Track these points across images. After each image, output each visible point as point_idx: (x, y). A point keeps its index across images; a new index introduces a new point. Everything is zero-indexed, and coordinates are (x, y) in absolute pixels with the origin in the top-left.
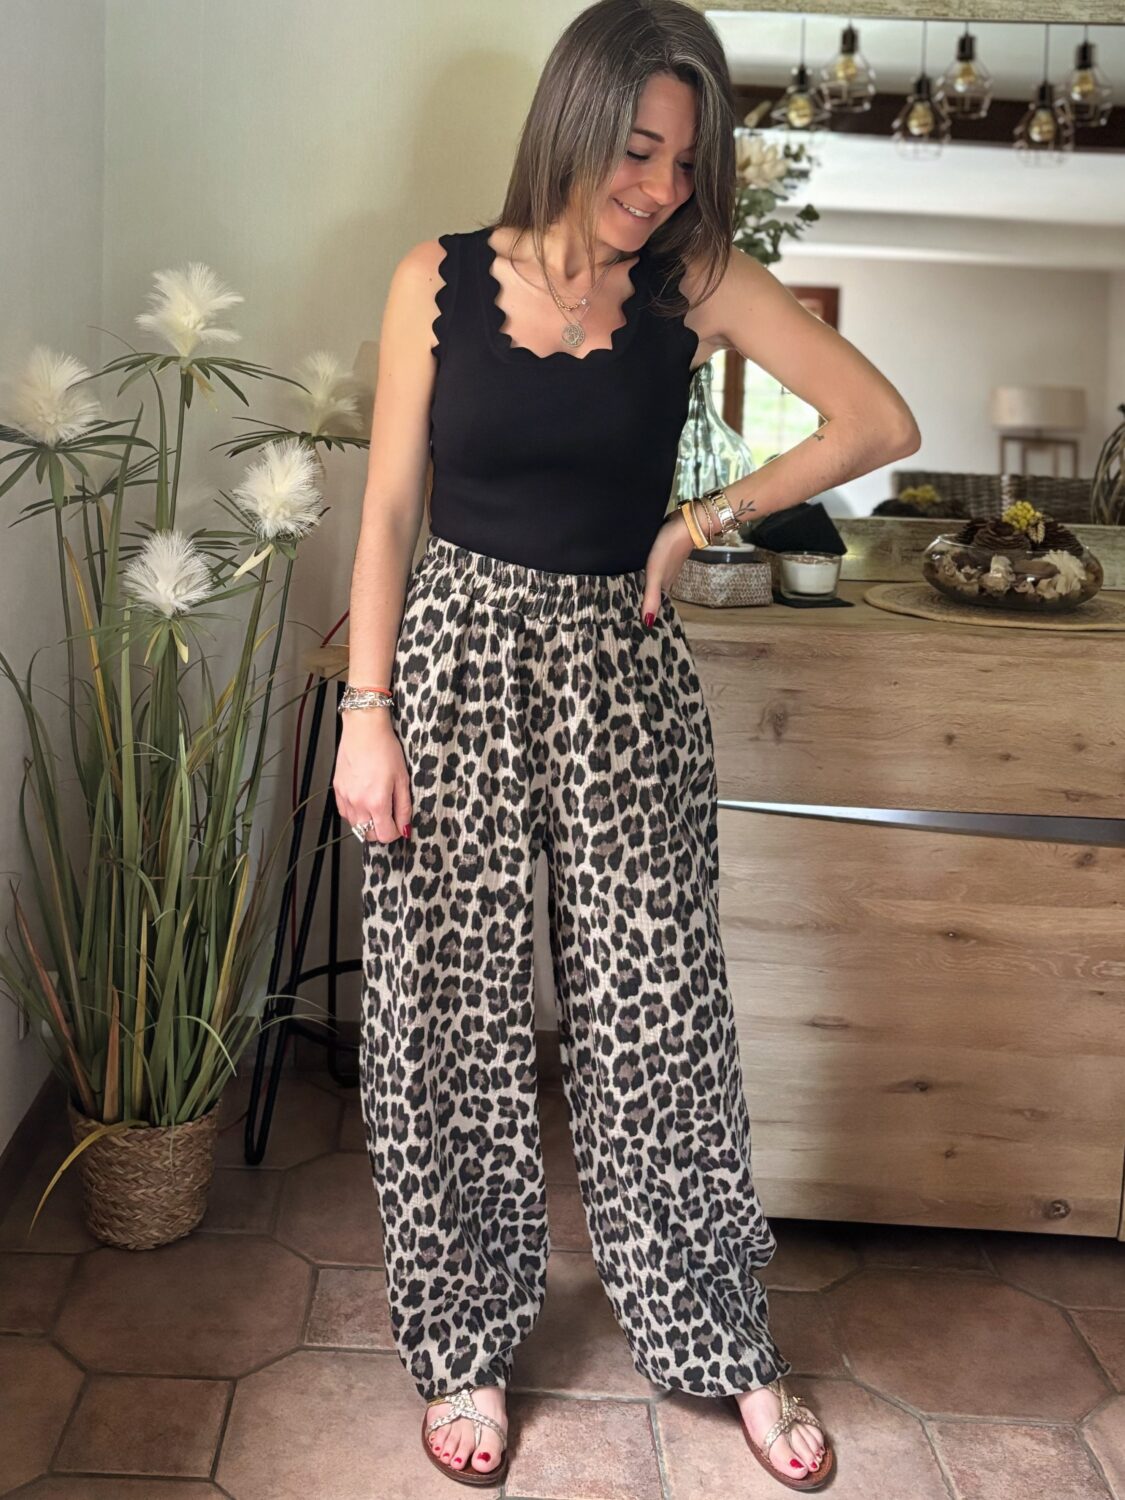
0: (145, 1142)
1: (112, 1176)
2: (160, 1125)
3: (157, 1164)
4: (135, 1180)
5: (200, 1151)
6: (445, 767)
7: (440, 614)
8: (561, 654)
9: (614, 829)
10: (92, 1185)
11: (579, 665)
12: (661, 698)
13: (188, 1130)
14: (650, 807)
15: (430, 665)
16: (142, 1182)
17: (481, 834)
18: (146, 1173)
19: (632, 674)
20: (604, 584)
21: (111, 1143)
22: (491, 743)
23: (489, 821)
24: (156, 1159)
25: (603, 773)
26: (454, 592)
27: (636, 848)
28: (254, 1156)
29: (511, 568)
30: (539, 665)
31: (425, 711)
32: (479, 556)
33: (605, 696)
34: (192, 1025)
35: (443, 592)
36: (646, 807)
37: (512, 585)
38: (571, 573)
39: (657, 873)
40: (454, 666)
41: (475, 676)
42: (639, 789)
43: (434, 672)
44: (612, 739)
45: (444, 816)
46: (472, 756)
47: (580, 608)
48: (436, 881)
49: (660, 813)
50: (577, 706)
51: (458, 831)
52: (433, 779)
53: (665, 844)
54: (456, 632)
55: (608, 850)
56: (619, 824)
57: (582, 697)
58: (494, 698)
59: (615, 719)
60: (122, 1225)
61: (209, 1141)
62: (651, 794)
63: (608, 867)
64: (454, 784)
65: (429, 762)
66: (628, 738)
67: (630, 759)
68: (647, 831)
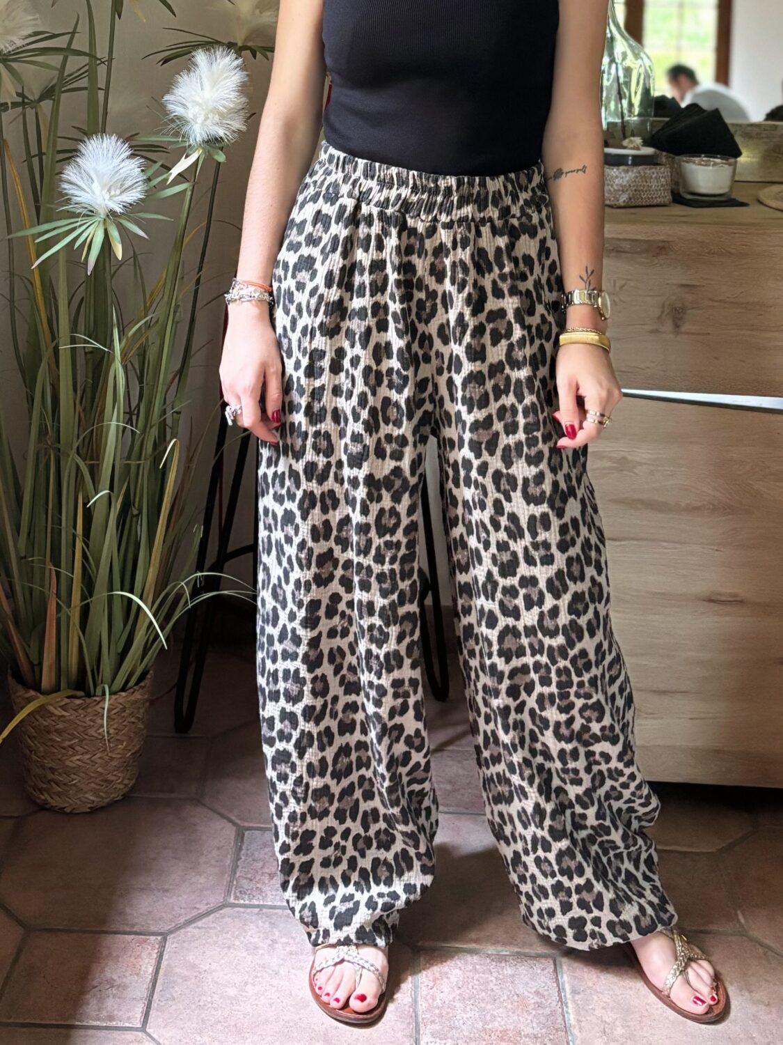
0: (80, 711)
1: (49, 744)
2: (94, 696)
3: (91, 732)
4: (72, 747)
5: (133, 720)
6: (332, 360)
7: (328, 217)
8: (440, 250)
9: (490, 417)
10: (31, 752)
11: (457, 261)
12: (534, 294)
13: (121, 701)
14: (524, 398)
15: (317, 265)
16: (78, 748)
17: (366, 423)
18: (81, 741)
19: (507, 270)
20: (483, 184)
21: (49, 712)
22: (375, 337)
23: (373, 412)
24: (91, 727)
25: (478, 363)
26: (342, 196)
27: (511, 436)
28: (183, 723)
29: (394, 170)
30: (421, 261)
31: (313, 307)
32: (365, 161)
33: (482, 290)
34: (125, 602)
35: (332, 198)
36: (520, 398)
37: (396, 186)
38: (451, 174)
39: (531, 461)
40: (341, 265)
41: (362, 274)
42: (513, 381)
43: (322, 271)
44: (488, 331)
45: (333, 405)
46: (358, 350)
47: (459, 207)
48: (329, 465)
49: (533, 404)
50: (455, 299)
51: (346, 421)
52: (322, 370)
53: (539, 434)
54: (344, 233)
55: (485, 436)
56: (494, 412)
57: (460, 291)
58: (379, 294)
59: (491, 312)
60: (59, 789)
61: (142, 711)
62: (524, 385)
63: (485, 453)
64: (343, 375)
65: (316, 355)
66: (503, 332)
67: (504, 352)
68: (521, 421)
